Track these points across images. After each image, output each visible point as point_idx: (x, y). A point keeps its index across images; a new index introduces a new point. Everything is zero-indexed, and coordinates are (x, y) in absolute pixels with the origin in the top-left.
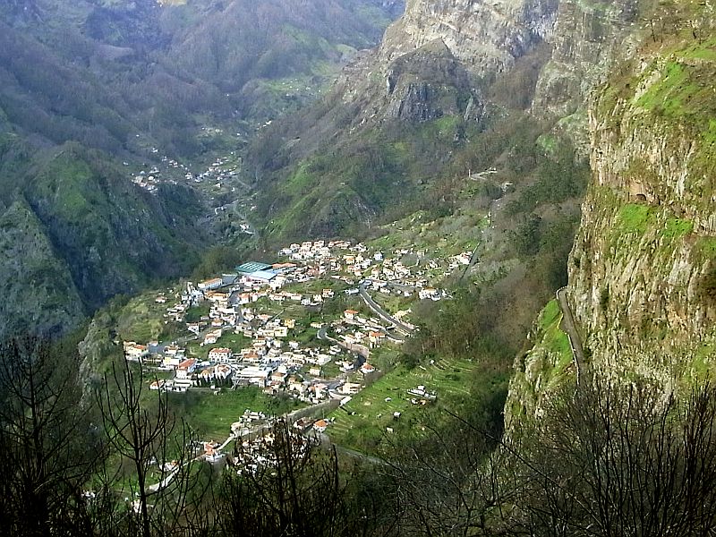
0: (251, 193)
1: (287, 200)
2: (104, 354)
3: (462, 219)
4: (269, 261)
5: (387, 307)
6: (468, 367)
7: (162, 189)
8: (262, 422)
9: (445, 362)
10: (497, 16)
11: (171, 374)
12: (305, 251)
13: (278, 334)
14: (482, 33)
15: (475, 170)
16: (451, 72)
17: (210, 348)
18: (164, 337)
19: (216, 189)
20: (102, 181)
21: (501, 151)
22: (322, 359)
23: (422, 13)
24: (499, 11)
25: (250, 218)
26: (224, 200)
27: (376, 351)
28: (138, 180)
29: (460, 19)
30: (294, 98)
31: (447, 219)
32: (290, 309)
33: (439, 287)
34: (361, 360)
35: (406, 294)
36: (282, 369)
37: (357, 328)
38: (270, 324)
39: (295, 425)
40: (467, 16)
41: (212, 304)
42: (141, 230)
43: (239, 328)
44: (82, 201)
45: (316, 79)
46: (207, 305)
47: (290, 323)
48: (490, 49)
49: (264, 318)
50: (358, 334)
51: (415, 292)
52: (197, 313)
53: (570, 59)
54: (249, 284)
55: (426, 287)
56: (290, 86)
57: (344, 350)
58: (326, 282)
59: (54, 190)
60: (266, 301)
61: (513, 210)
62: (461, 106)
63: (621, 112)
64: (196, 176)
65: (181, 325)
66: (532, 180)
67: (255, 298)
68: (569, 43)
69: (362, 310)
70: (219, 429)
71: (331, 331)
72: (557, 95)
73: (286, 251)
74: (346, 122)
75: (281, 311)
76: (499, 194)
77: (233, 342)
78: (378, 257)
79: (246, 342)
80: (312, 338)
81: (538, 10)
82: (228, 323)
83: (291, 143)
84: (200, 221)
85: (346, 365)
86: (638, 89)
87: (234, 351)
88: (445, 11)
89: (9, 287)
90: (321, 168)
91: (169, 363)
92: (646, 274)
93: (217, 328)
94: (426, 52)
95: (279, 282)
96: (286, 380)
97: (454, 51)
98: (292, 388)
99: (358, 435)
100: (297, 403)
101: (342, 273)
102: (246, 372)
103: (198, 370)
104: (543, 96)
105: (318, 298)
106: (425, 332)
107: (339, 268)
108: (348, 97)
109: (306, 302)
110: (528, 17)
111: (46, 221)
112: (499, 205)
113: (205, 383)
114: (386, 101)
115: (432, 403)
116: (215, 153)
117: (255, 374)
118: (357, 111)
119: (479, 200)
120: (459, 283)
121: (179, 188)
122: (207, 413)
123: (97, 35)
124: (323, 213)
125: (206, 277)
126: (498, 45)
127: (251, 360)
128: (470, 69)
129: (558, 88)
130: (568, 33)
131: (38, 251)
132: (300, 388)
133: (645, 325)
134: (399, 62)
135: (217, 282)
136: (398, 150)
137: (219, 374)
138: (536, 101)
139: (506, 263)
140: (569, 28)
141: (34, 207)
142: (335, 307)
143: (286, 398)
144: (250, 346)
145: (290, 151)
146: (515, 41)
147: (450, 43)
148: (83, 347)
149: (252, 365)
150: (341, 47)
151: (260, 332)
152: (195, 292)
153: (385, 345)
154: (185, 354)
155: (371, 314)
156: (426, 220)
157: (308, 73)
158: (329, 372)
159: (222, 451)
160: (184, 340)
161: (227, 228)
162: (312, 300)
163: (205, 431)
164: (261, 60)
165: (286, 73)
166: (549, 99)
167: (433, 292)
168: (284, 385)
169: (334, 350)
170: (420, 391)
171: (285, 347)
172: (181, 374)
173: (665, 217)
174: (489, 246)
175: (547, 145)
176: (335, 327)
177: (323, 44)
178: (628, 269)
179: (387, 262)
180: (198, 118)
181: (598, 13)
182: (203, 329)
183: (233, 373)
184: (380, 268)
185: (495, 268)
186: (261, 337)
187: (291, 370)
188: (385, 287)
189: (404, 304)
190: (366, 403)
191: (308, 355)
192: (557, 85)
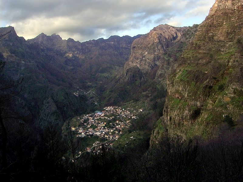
0: (97, 96)
1: (105, 98)
2: (67, 129)
3: (141, 102)
4: (101, 110)
5: (125, 120)
6: (142, 133)
7: (79, 95)
8: (99, 143)
9: (137, 131)
10: (148, 60)
11: (81, 133)
12: (109, 108)
13: (103, 125)
14: (145, 64)
15: (144, 92)
16: (139, 72)
17: (89, 128)
18: (79, 126)
19: (90, 96)
20: (67, 94)
21: (149, 88)
22: (112, 131)
23: (133, 60)
24: (148, 59)
25: (97, 102)
26: (92, 98)
27: (123, 129)
28: (75, 94)
29: (140, 61)
30: (106, 77)
31: (138, 102)
32: (105, 120)
34: (120, 131)
35: (129, 117)
36: (104, 133)
37: (119, 124)
39: (106, 144)
40: (142, 60)
41: (89, 119)
42: (75, 104)
43: (95, 124)
44: (63, 98)
45: (111, 73)
46: (88, 119)
47: (105, 123)
48: (147, 67)
49: (100, 122)
50: (119, 126)
51: (131, 117)
52: (86, 121)
53: (163, 69)
54: (97, 115)
55: (133, 116)
56: (106, 75)
57: (116, 129)
58: (113, 115)
59: (57, 96)
60: (100, 118)
61: (151, 100)
62: (141, 78)
63: (174, 80)
64: (86, 93)
65: (83, 123)
66: (155, 94)
67: (98, 118)
68: (163, 66)
69: (120, 121)
71: (114, 125)
72: (160, 76)
73: (105, 108)
74: (117, 82)
76: (148, 97)
77: (94, 127)
78: (123, 110)
79: (96, 127)
80: (110, 126)
81: (156, 59)
82: (93, 123)
83: (105, 86)
85: (117, 132)
86: (177, 75)
87: (94, 129)
88: (137, 59)
89: (48, 116)
90: (112, 91)
91: (80, 131)
92: (179, 113)
93: (90, 124)
94: (134, 68)
95: (103, 115)
96: (104, 135)
99: (119, 146)
100: (107, 140)
101: (116, 113)
102: (96, 133)
103: (86, 133)
105: (111, 118)
106: (133, 125)
108: (117, 77)
109: (109, 119)
110: (154, 60)
111: (56, 102)
112: (149, 99)
113: (88, 135)
114: (125, 78)
115: (135, 140)
116: (90, 88)
117: (98, 134)
118: (119, 80)
119: (144, 98)
120: (140, 115)
121: (83, 95)
122: (88, 142)
123: (66, 64)
124: (112, 100)
125: (88, 114)
129: (161, 75)
130: (163, 64)
131: (54, 108)
132: (107, 136)
133: (179, 124)
134: (128, 69)
135: (90, 115)
136: (128, 88)
137: (90, 133)
138: (156, 78)
139: (150, 111)
140: (163, 63)
141: (53, 99)
142: (115, 120)
143: (104, 139)
146: (152, 65)
147: (138, 66)
148: (63, 128)
149: (97, 132)
150: (116, 67)
152: (86, 117)
153: (125, 128)
154: (84, 129)
155: (122, 121)
156: (133, 102)
157: (109, 72)
158: (113, 133)
159: (91, 150)
160: (84, 126)
161: (93, 104)
162: (110, 119)
163: (88, 145)
164: (100, 69)
165: (105, 72)
166: (159, 77)
167: (135, 117)
168: (104, 136)
169: (114, 129)
170: (132, 137)
171: (104, 128)
172: (83, 134)
173: (183, 102)
174: (146, 108)
175: (159, 87)
176: (115, 124)
177: (112, 66)
178: (175, 113)
179: (125, 111)
180: (87, 81)
181: (168, 59)
182: (87, 124)
183: (93, 133)
184: (124, 112)
185: (148, 112)
186: (99, 126)
187: (105, 133)
188: (125, 116)
189: (129, 119)
190: (121, 140)
191: (109, 130)
192: (160, 74)
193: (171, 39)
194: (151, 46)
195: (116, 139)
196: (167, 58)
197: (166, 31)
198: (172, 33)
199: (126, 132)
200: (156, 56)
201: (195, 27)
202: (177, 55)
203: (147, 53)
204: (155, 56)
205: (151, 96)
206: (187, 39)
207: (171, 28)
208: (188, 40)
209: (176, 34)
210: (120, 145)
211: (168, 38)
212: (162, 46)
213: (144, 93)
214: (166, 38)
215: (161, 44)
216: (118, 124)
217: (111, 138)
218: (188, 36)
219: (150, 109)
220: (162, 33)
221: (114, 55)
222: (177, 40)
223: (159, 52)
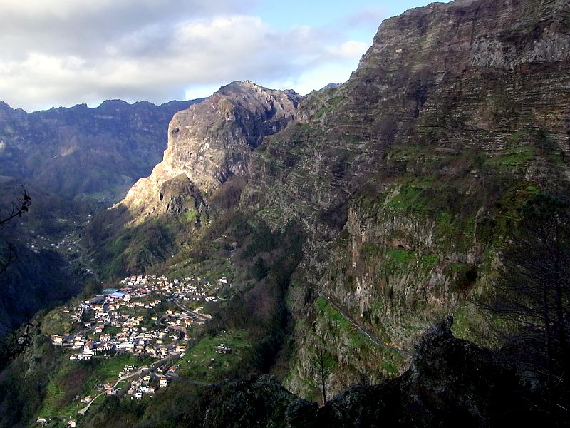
0: (89, 252)
1: (111, 256)
3: (215, 261)
5: (190, 306)
6: (243, 333)
7: (42, 251)
9: (231, 331)
10: (212, 162)
11: (81, 350)
12: (133, 281)
13: (135, 324)
14: (204, 171)
16: (191, 189)
17: (100, 335)
18: (72, 331)
19: (69, 251)
21: (227, 227)
22: (161, 335)
23: (174, 161)
24: (213, 160)
25: (91, 266)
26: (74, 256)
27: (190, 329)
29: (193, 164)
30: (103, 203)
31: (207, 261)
32: (139, 311)
33: (215, 295)
34: (182, 335)
35: (198, 299)
36: (141, 343)
37: (177, 318)
38: (130, 320)
39: (159, 370)
40: (197, 163)
41: (95, 311)
42: (36, 275)
43: (113, 323)
45: (112, 193)
46: (92, 312)
47: (140, 318)
48: (210, 178)
49: (126, 317)
50: (178, 322)
51: (203, 299)
52: (89, 316)
53: (259, 183)
54: (112, 300)
55: (207, 295)
57: (172, 330)
58: (154, 296)
60: (125, 308)
61: (245, 256)
62: (197, 206)
63: (377, 209)
64: (57, 245)
65: (81, 324)
66: (249, 241)
67: (118, 307)
68: (258, 176)
69: (177, 309)
70: (111, 377)
71: (163, 321)
72: (253, 200)
73: (123, 282)
75: (135, 312)
77: (112, 330)
78: (176, 282)
79: (119, 330)
80: (154, 325)
81: (231, 160)
82: (106, 321)
83: (108, 226)
84: (62, 269)
85: (176, 338)
86: (387, 199)
87: (113, 336)
88: (186, 160)
91: (78, 344)
92: (414, 281)
93: (100, 324)
94: (177, 179)
95: (127, 298)
96: (144, 347)
97: (191, 179)
98: (148, 351)
99: (194, 372)
100: (153, 359)
101: (160, 291)
102: (122, 346)
103: (95, 347)
104: (245, 201)
105: (153, 304)
106: (217, 317)
107: (156, 288)
108: (137, 202)
109: (147, 307)
110: (226, 163)
112: (233, 253)
113: (102, 353)
114: (159, 205)
115: (229, 352)
116: (65, 232)
117: (128, 346)
118: (143, 209)
119: (222, 252)
120: (225, 291)
121: (50, 251)
122: (104, 369)
125: (87, 298)
126: (213, 176)
127: (123, 339)
128: (200, 188)
130: (257, 172)
132: (152, 350)
134: (164, 185)
135: (94, 300)
136: (168, 228)
137: (107, 347)
138: (242, 203)
139: (250, 281)
142: (162, 308)
143: (146, 357)
144: (121, 332)
145: (108, 230)
146: (222, 174)
147: (189, 175)
149: (124, 341)
150: (124, 177)
151: (125, 324)
152: (84, 306)
153: (194, 325)
154: (86, 338)
155: (182, 311)
156: (194, 263)
157: (109, 190)
158: (166, 341)
159: (116, 388)
160: (85, 331)
161: (79, 271)
162: (150, 306)
163: (104, 378)
164: (84, 183)
165: (98, 190)
166: (249, 202)
167: (213, 298)
168: (144, 350)
169: (166, 330)
170: (221, 346)
171: (140, 331)
172: (87, 350)
173: (420, 255)
174: (236, 274)
175: (253, 225)
176: (164, 319)
177: (115, 176)
178: (403, 279)
179: (182, 284)
180: (53, 214)
181: (272, 162)
182: (93, 324)
183: (114, 346)
184: (179, 287)
185: (244, 284)
186: (126, 327)
187: (146, 342)
188: (186, 297)
189: (198, 305)
190: (195, 356)
191: (153, 334)
192: (253, 196)
193: (262, 115)
194: (218, 129)
195: (182, 355)
196: (269, 157)
197: (249, 98)
198: (263, 102)
199: (201, 336)
200: (231, 153)
201: (329, 93)
202: (293, 152)
203: (208, 145)
204: (227, 154)
205: (238, 246)
206: (311, 117)
207: (260, 90)
208: (314, 120)
209: (272, 105)
210: (195, 367)
211: (257, 113)
212: (244, 132)
213: (218, 240)
214: (251, 114)
215: (240, 125)
216: (171, 319)
217: (164, 354)
218: (312, 112)
219: (248, 278)
220: (242, 102)
221: (118, 149)
222: (274, 117)
223: (236, 144)
